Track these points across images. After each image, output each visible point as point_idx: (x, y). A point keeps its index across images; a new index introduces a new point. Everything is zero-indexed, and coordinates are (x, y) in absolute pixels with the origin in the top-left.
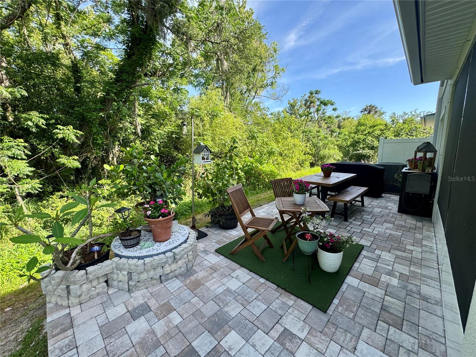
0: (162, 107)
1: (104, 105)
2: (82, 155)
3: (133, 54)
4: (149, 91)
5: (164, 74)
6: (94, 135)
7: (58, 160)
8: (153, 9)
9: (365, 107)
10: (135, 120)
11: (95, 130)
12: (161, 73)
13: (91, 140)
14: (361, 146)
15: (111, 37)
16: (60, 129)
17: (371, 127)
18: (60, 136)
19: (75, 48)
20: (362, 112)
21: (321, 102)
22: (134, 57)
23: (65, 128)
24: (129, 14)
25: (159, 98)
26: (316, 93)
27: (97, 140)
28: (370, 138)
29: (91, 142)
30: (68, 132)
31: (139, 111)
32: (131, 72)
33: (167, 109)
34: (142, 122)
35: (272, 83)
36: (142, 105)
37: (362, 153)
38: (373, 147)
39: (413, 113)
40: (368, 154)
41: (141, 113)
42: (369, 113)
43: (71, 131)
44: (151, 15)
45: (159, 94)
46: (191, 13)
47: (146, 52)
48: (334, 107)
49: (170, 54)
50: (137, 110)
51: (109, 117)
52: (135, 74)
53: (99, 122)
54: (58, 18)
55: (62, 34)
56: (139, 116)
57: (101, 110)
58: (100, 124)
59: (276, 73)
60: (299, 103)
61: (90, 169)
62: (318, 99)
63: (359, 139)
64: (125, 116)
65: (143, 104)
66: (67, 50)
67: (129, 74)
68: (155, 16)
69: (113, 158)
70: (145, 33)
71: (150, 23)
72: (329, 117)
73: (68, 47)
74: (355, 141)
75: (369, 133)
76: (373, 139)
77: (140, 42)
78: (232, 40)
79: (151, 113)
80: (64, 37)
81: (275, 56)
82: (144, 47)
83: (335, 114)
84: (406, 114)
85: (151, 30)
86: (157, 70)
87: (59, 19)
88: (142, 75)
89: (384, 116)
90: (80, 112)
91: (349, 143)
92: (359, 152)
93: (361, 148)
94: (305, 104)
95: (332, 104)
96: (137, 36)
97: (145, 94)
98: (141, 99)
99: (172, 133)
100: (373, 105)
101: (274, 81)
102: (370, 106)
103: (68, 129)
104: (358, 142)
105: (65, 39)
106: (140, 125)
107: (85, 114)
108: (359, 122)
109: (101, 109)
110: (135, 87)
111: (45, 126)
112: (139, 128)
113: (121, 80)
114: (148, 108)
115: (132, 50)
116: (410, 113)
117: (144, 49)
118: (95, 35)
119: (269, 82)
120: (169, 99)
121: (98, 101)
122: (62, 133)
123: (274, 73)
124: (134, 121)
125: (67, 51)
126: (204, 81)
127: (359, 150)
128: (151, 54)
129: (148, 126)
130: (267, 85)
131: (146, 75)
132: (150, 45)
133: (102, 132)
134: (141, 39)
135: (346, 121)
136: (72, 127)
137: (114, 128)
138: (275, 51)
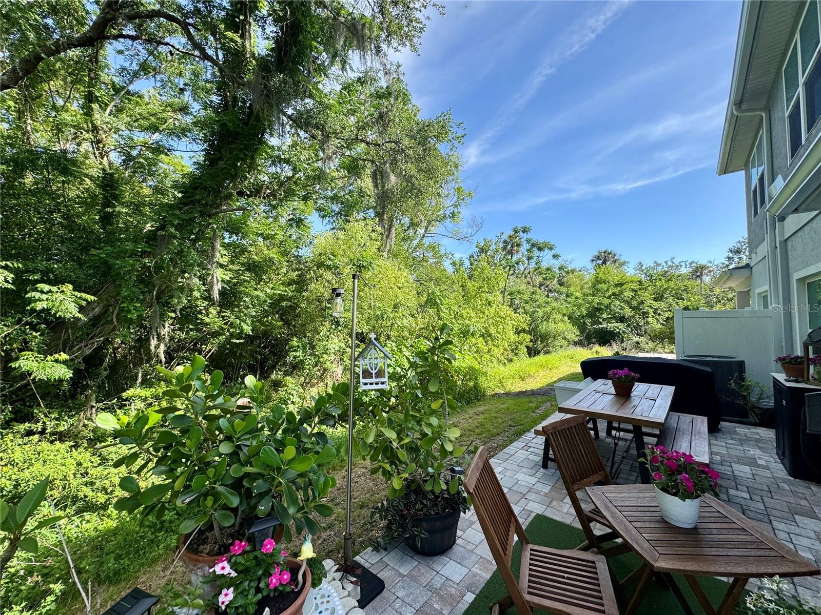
0: (266, 252)
1: (153, 245)
2: (92, 341)
3: (220, 159)
4: (244, 223)
5: (273, 194)
6: (123, 302)
7: (13, 365)
8: (265, 85)
9: (597, 254)
10: (211, 272)
11: (125, 293)
12: (268, 191)
13: (116, 312)
14: (605, 316)
15: (182, 132)
16: (42, 292)
17: (617, 285)
18: (39, 306)
19: (113, 148)
20: (593, 260)
21: (533, 245)
22: (221, 164)
23: (54, 289)
24: (220, 95)
25: (261, 235)
26: (523, 232)
27: (129, 311)
28: (618, 303)
29: (115, 314)
30: (62, 296)
31: (221, 255)
32: (213, 188)
33: (273, 254)
34: (224, 277)
35: (453, 215)
36: (226, 246)
37: (607, 328)
38: (623, 317)
39: (669, 263)
40: (618, 330)
41: (224, 261)
42: (604, 262)
43: (69, 294)
44: (261, 95)
45: (262, 229)
46: (329, 100)
47: (245, 155)
48: (553, 252)
49: (287, 161)
50: (218, 255)
51: (158, 268)
52: (220, 192)
53: (137, 276)
54: (90, 98)
55: (93, 124)
56: (222, 266)
57: (144, 254)
58: (141, 280)
59: (459, 198)
60: (493, 247)
61: (105, 370)
62: (528, 241)
63: (598, 304)
64: (192, 265)
65: (229, 245)
66: (98, 149)
67: (209, 192)
68: (267, 96)
69: (157, 347)
70: (246, 124)
71: (257, 107)
72: (548, 269)
73: (101, 145)
74: (593, 307)
75: (614, 294)
76: (622, 304)
77: (236, 139)
78: (406, 142)
79: (243, 259)
80: (95, 129)
81: (456, 173)
82: (242, 147)
83: (556, 264)
84: (659, 265)
85: (258, 119)
86: (262, 187)
87: (91, 101)
88: (234, 193)
89: (626, 267)
90: (101, 258)
91: (585, 312)
92: (601, 326)
93: (604, 320)
94: (504, 248)
95: (551, 249)
96: (231, 129)
97: (235, 228)
98: (226, 235)
99: (282, 298)
100: (609, 251)
101: (456, 211)
102: (605, 252)
103: (62, 292)
104: (598, 310)
105: (97, 133)
106: (220, 283)
107: (112, 261)
108: (597, 277)
109: (146, 251)
110: (218, 213)
111: (12, 284)
112: (217, 287)
113: (192, 201)
114: (237, 251)
115: (220, 151)
116: (664, 264)
117: (241, 150)
118: (154, 129)
119: (448, 213)
120: (280, 237)
121: (142, 238)
122: (47, 299)
123: (455, 199)
124: (209, 274)
125: (97, 152)
126: (337, 210)
127: (601, 323)
128: (253, 158)
129: (235, 285)
130: (445, 216)
131: (241, 194)
132: (254, 144)
133: (141, 297)
134: (237, 133)
135: (571, 275)
136: (71, 287)
137: (167, 287)
138: (456, 167)
